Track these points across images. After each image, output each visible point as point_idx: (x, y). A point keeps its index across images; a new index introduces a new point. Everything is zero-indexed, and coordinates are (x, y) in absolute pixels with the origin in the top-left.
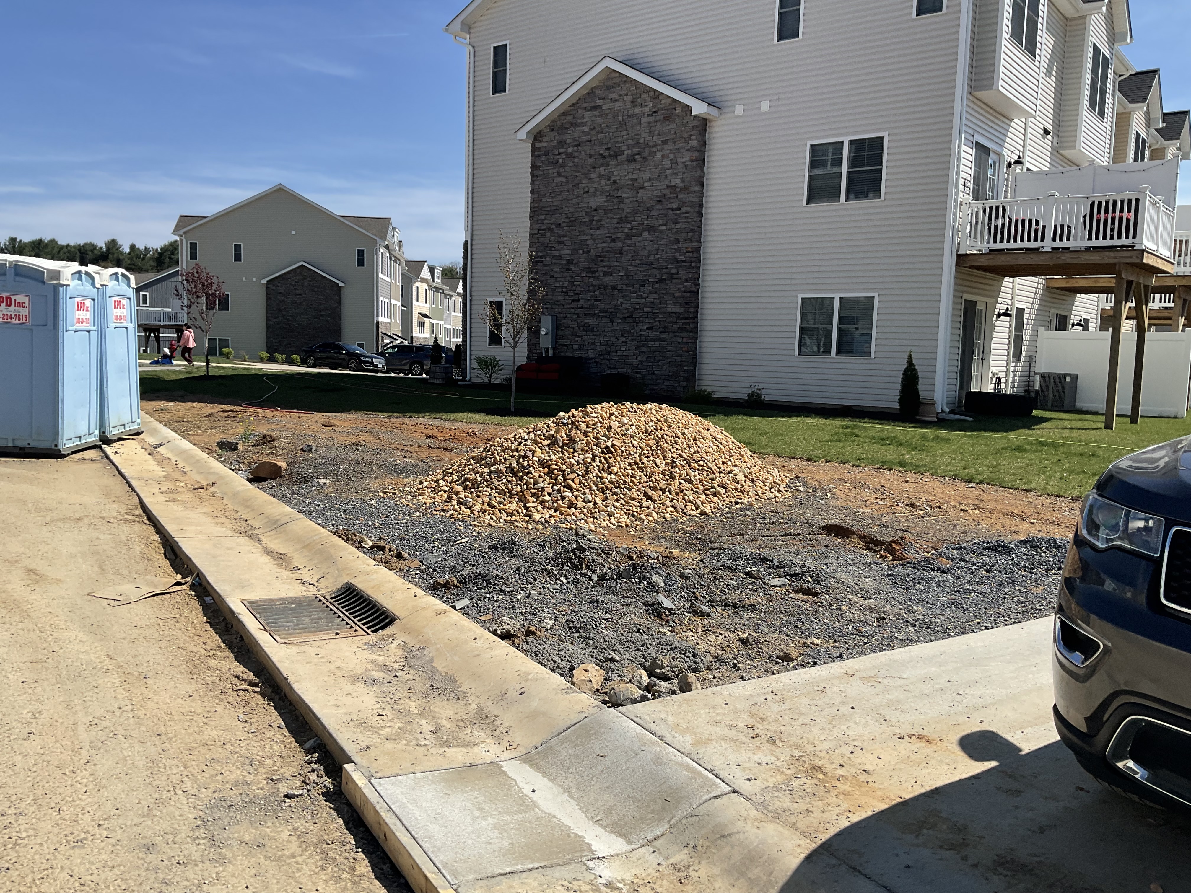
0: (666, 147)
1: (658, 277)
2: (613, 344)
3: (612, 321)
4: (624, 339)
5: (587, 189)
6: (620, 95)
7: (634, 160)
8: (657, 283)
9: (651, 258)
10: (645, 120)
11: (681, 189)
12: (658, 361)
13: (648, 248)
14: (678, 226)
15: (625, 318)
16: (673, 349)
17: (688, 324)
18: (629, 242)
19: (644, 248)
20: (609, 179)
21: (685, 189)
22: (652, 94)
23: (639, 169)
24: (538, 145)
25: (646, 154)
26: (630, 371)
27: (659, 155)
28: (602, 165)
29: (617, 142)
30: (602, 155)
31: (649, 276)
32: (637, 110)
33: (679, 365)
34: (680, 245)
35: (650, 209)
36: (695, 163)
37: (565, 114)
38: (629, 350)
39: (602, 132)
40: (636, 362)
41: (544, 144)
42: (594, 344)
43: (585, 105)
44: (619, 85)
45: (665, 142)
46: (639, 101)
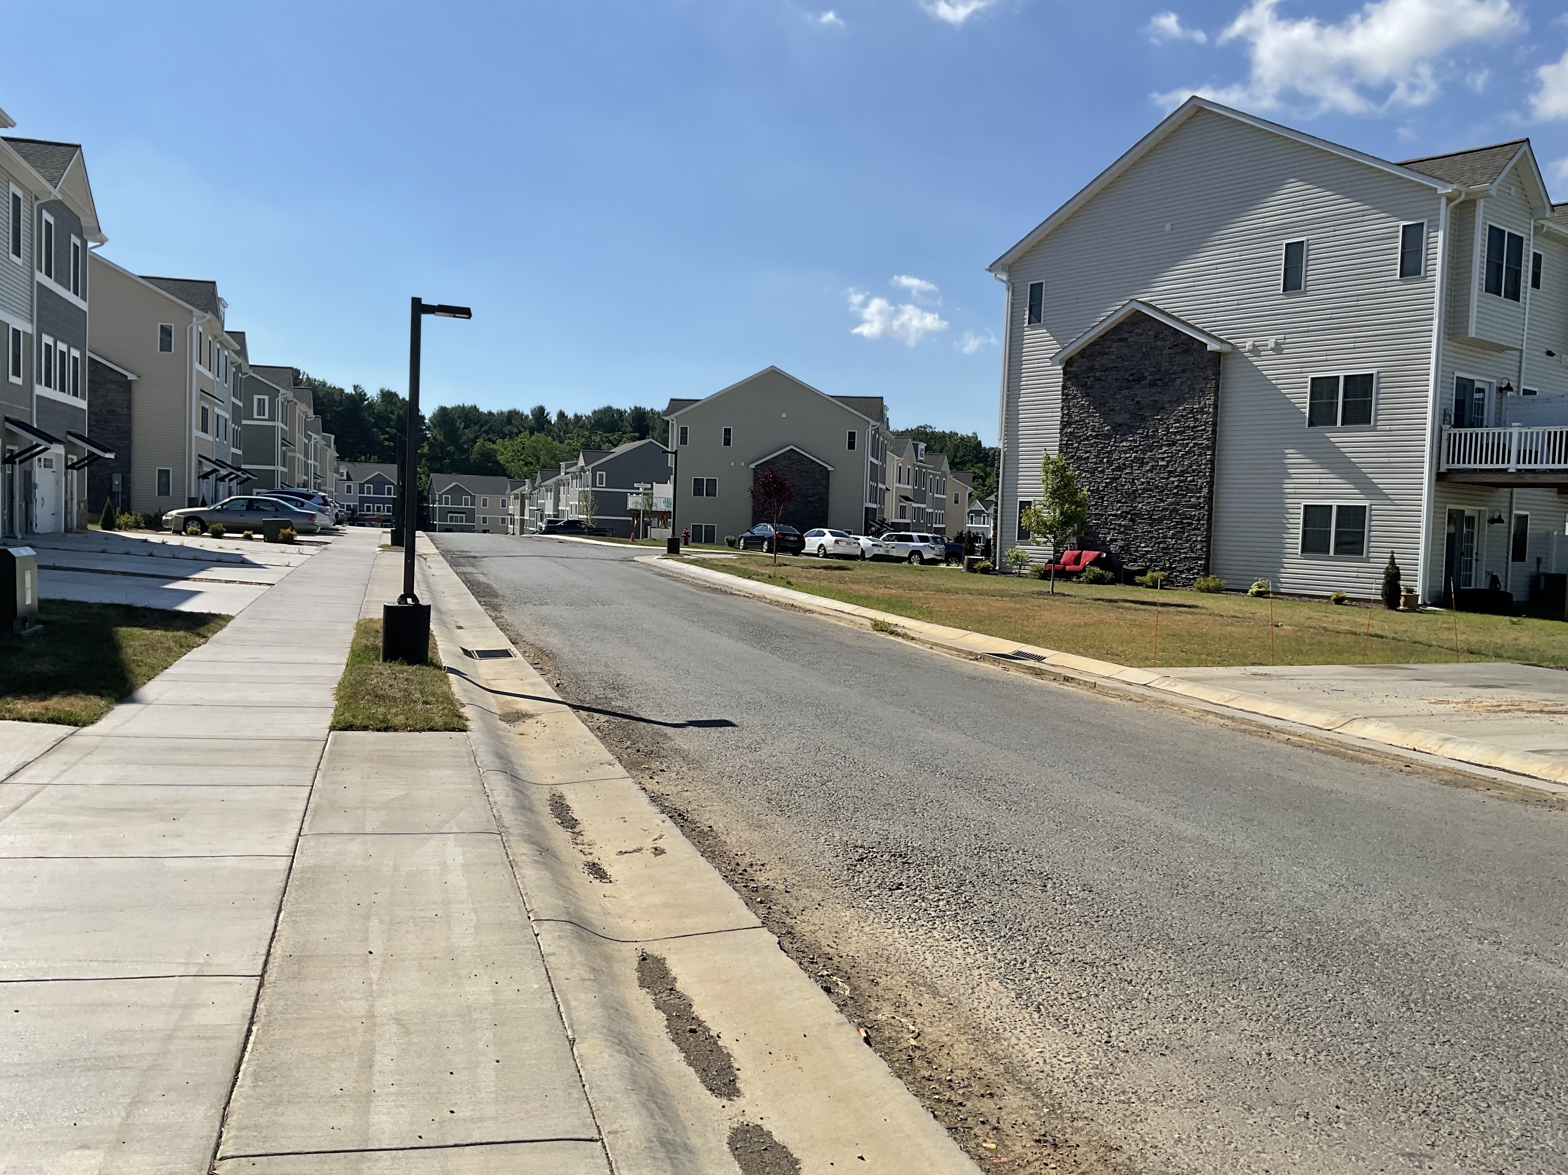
0: (1184, 375)
2: (1133, 541)
3: (1133, 521)
5: (1113, 408)
6: (1143, 332)
7: (1156, 385)
8: (1174, 489)
9: (1169, 468)
10: (1166, 351)
11: (1197, 411)
12: (1175, 556)
13: (1167, 459)
14: (1194, 441)
15: (1145, 519)
16: (1188, 546)
17: (1203, 524)
18: (1150, 453)
19: (1163, 459)
20: (1133, 400)
21: (1200, 411)
22: (1172, 331)
23: (1160, 393)
24: (1068, 369)
26: (1149, 564)
28: (1127, 388)
29: (1140, 369)
30: (1127, 379)
31: (1168, 483)
32: (1159, 344)
34: (1195, 458)
35: (1168, 427)
36: (1210, 389)
37: (1094, 344)
38: (1148, 546)
39: (1127, 361)
40: (1154, 557)
41: (1076, 369)
42: (1116, 540)
44: (1142, 324)
46: (1161, 336)
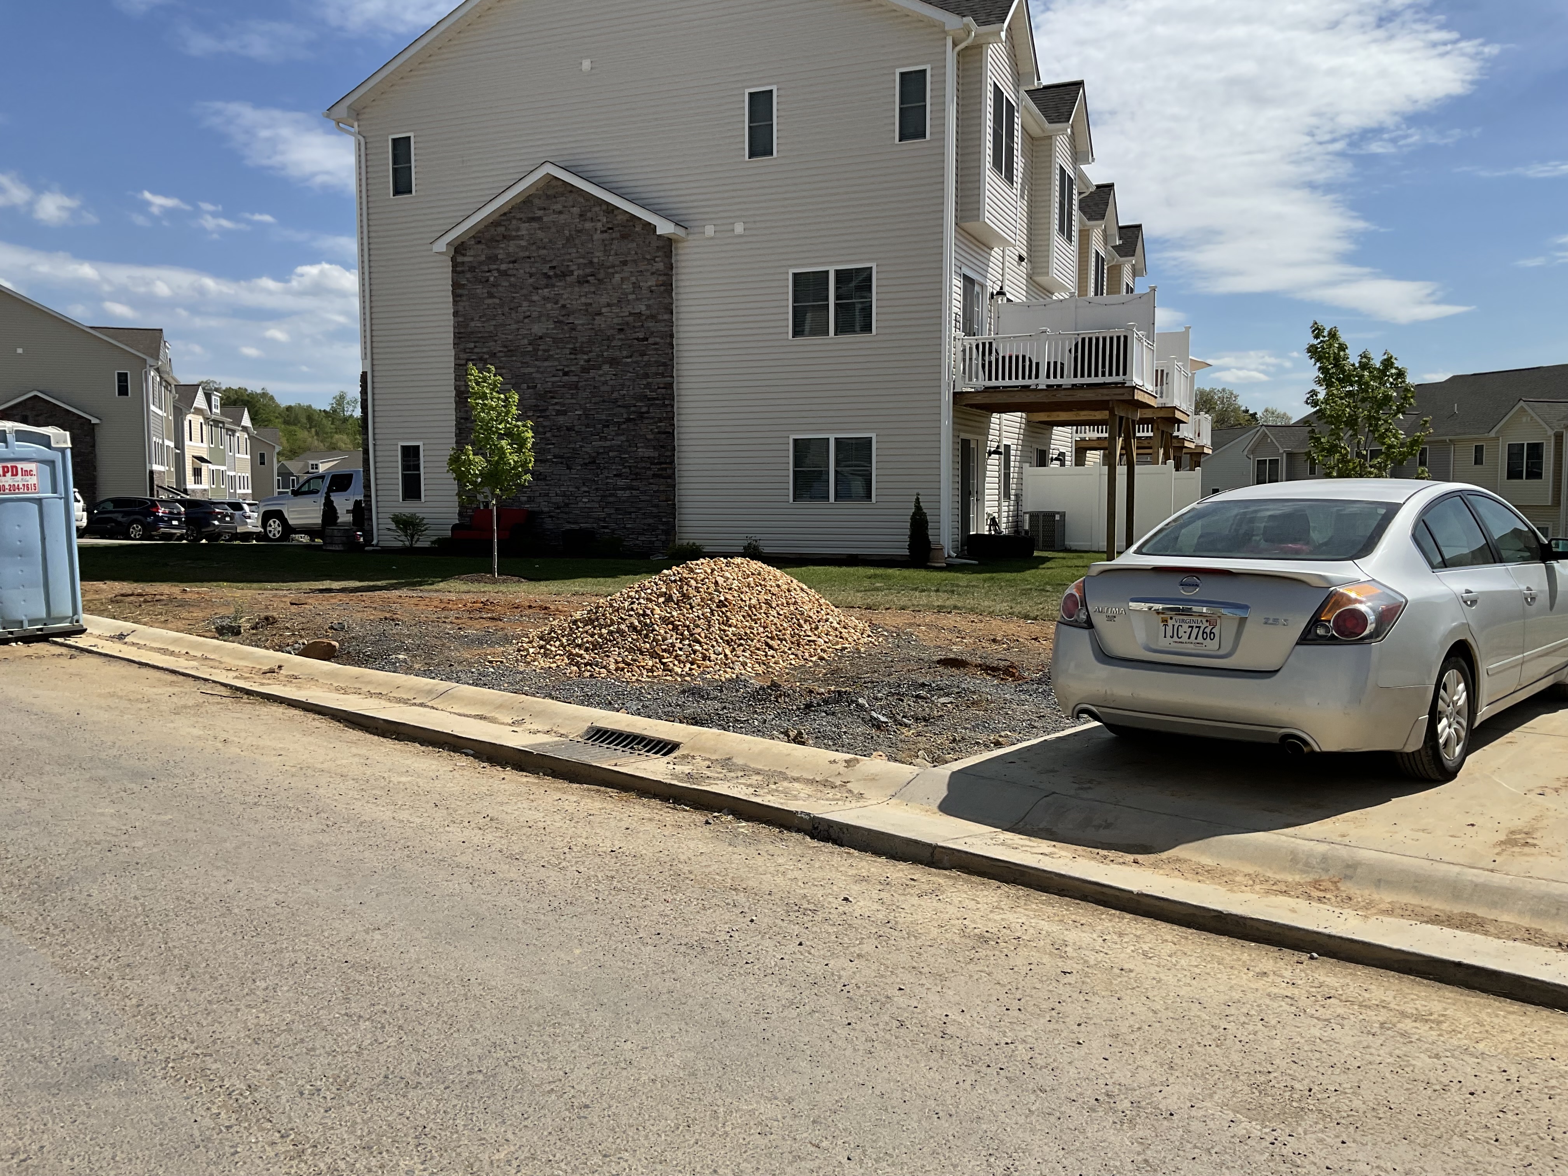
0: (624, 268)
1: (625, 416)
2: (571, 495)
3: (569, 468)
4: (586, 489)
5: (528, 313)
6: (564, 207)
7: (587, 282)
8: (624, 423)
9: (615, 395)
11: (648, 317)
12: (630, 513)
13: (611, 383)
14: (646, 358)
15: (586, 464)
16: (648, 498)
17: (665, 469)
18: (586, 376)
19: (605, 383)
20: (557, 303)
21: (653, 317)
22: (604, 207)
23: (594, 293)
24: (460, 259)
25: (601, 276)
26: (595, 525)
27: (617, 277)
28: (547, 286)
29: (564, 260)
30: (546, 274)
31: (614, 414)
32: (588, 225)
33: (655, 517)
34: (650, 380)
35: (609, 339)
36: (662, 288)
37: (495, 224)
38: (593, 501)
39: (544, 248)
40: (603, 515)
41: (471, 259)
42: (547, 495)
43: (522, 216)
44: (563, 195)
45: (625, 263)
46: (589, 215)
